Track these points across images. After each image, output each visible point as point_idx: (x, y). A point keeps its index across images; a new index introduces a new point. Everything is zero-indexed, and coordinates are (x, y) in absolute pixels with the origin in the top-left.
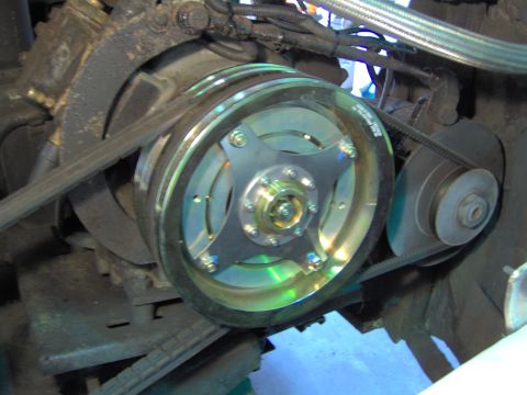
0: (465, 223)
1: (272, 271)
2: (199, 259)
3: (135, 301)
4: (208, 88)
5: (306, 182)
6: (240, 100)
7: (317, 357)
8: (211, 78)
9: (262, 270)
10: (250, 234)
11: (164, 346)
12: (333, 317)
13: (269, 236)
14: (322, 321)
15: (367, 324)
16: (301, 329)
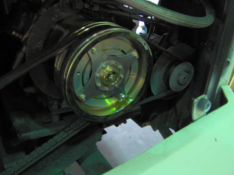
0: (180, 82)
1: (107, 100)
2: (79, 96)
3: (54, 113)
4: (82, 32)
5: (120, 67)
6: (95, 37)
7: (123, 139)
8: (83, 28)
9: (103, 100)
10: (99, 87)
11: (65, 130)
12: (130, 121)
13: (106, 87)
14: (125, 122)
15: (143, 124)
16: (117, 126)
